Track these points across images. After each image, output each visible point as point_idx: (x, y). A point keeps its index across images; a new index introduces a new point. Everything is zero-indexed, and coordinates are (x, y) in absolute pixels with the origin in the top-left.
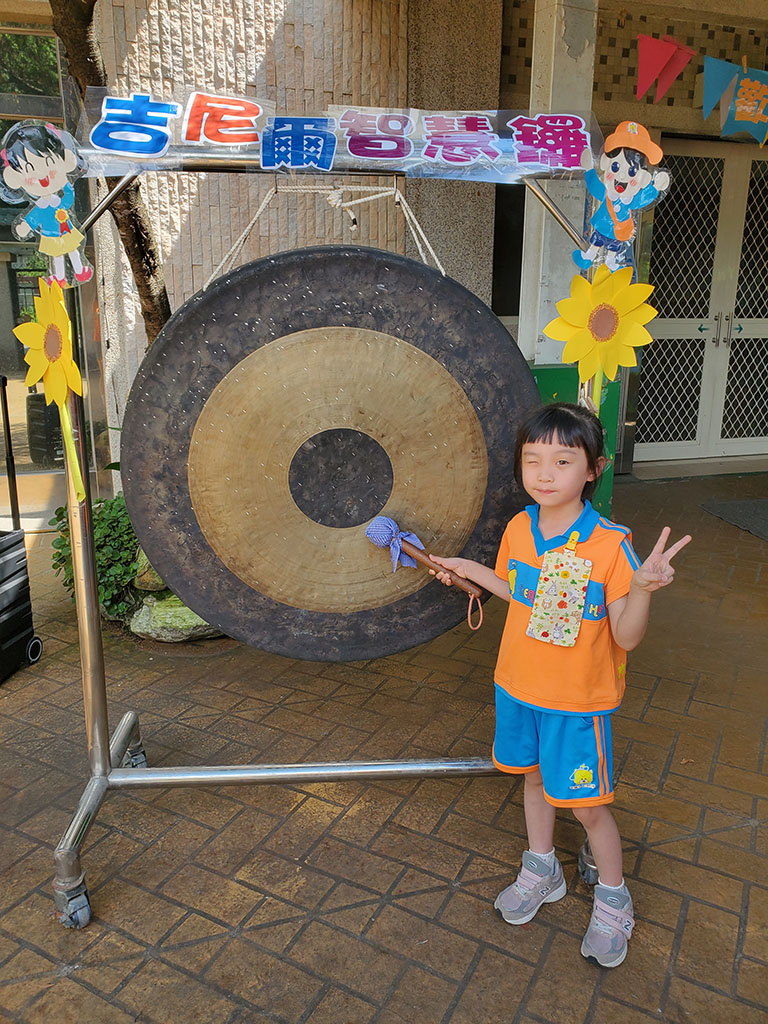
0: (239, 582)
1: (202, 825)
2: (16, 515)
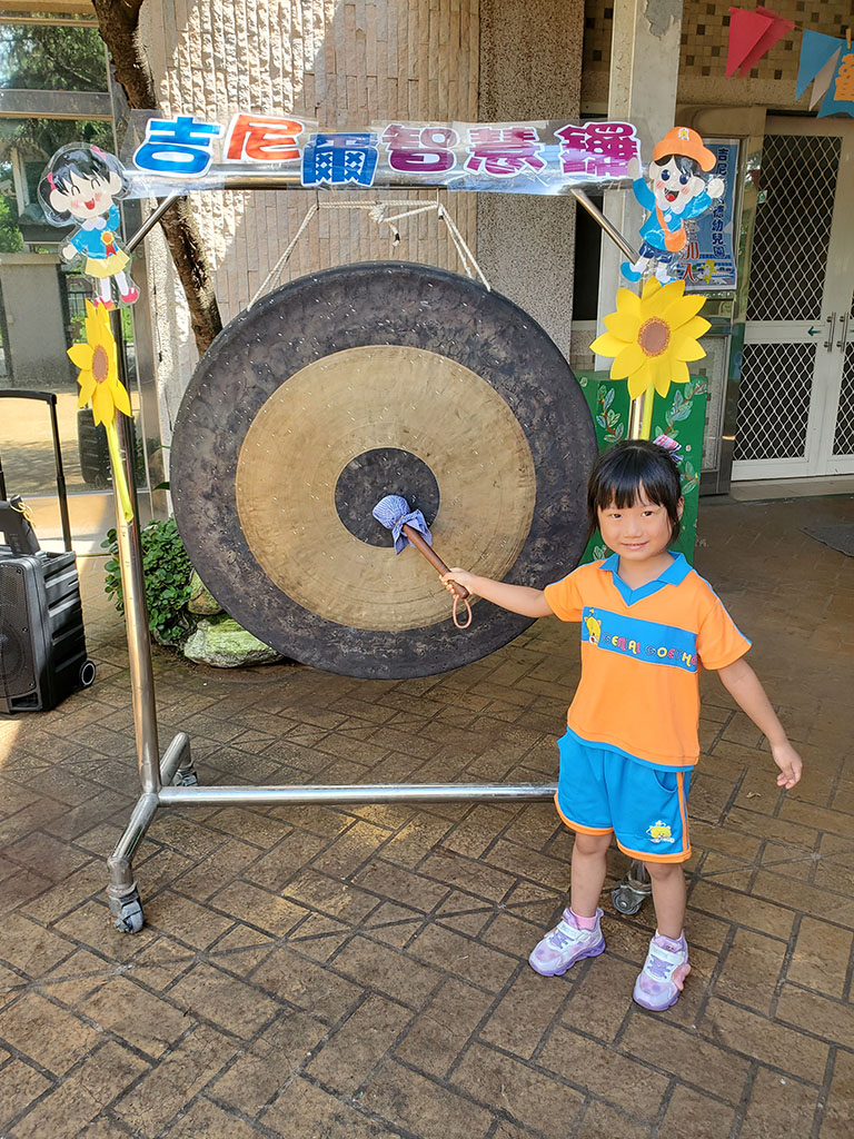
0: (288, 600)
1: (251, 845)
2: (67, 538)
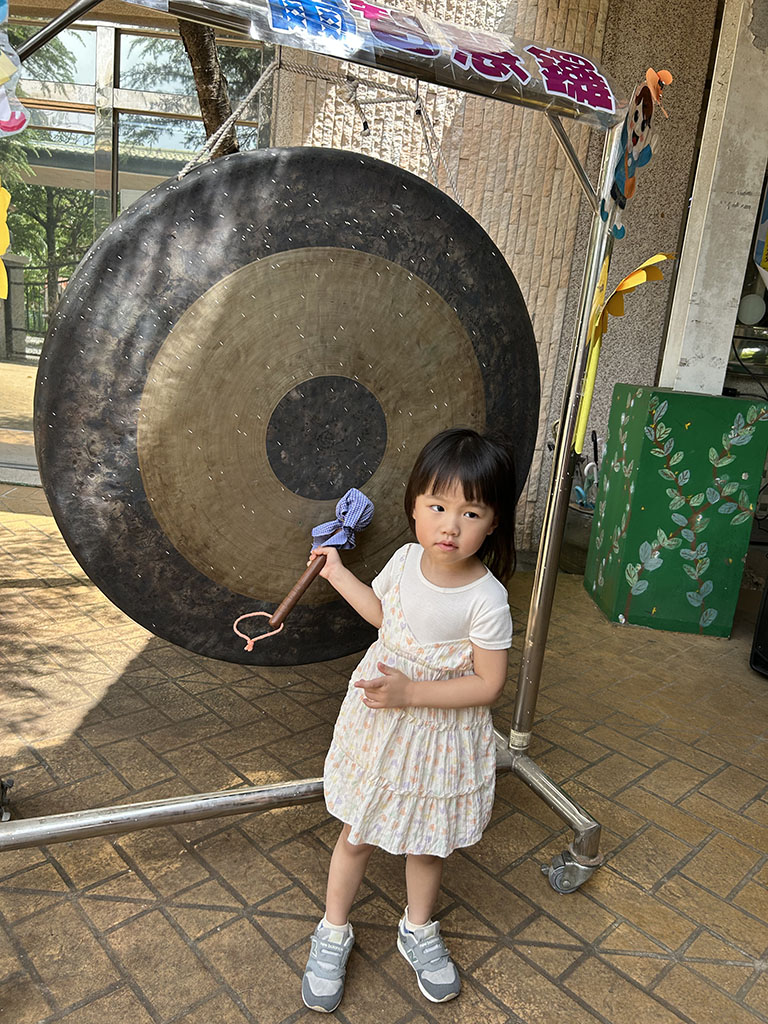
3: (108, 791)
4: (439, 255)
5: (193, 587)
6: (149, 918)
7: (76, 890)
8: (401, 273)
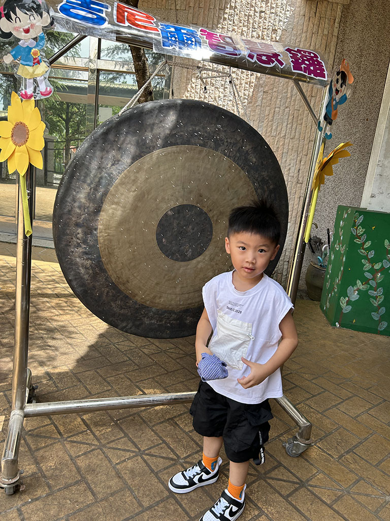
3: (80, 394)
4: (239, 148)
5: (122, 300)
6: (96, 452)
7: (64, 438)
8: (220, 157)
